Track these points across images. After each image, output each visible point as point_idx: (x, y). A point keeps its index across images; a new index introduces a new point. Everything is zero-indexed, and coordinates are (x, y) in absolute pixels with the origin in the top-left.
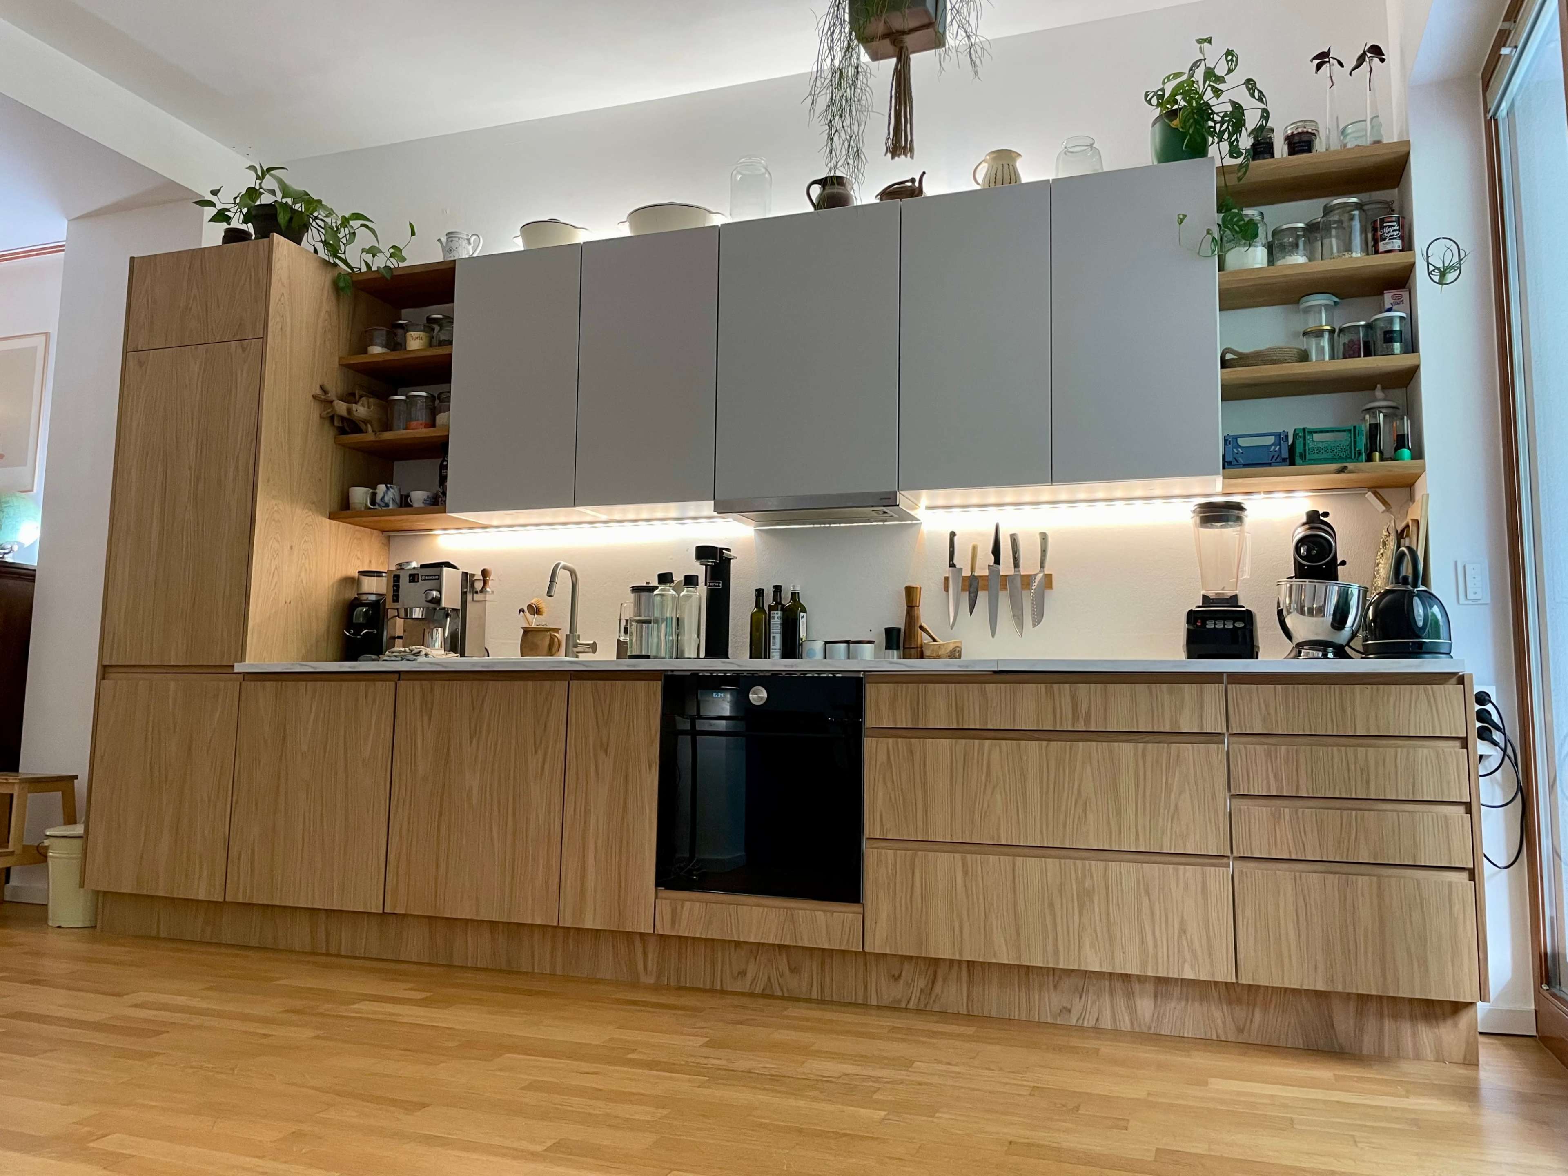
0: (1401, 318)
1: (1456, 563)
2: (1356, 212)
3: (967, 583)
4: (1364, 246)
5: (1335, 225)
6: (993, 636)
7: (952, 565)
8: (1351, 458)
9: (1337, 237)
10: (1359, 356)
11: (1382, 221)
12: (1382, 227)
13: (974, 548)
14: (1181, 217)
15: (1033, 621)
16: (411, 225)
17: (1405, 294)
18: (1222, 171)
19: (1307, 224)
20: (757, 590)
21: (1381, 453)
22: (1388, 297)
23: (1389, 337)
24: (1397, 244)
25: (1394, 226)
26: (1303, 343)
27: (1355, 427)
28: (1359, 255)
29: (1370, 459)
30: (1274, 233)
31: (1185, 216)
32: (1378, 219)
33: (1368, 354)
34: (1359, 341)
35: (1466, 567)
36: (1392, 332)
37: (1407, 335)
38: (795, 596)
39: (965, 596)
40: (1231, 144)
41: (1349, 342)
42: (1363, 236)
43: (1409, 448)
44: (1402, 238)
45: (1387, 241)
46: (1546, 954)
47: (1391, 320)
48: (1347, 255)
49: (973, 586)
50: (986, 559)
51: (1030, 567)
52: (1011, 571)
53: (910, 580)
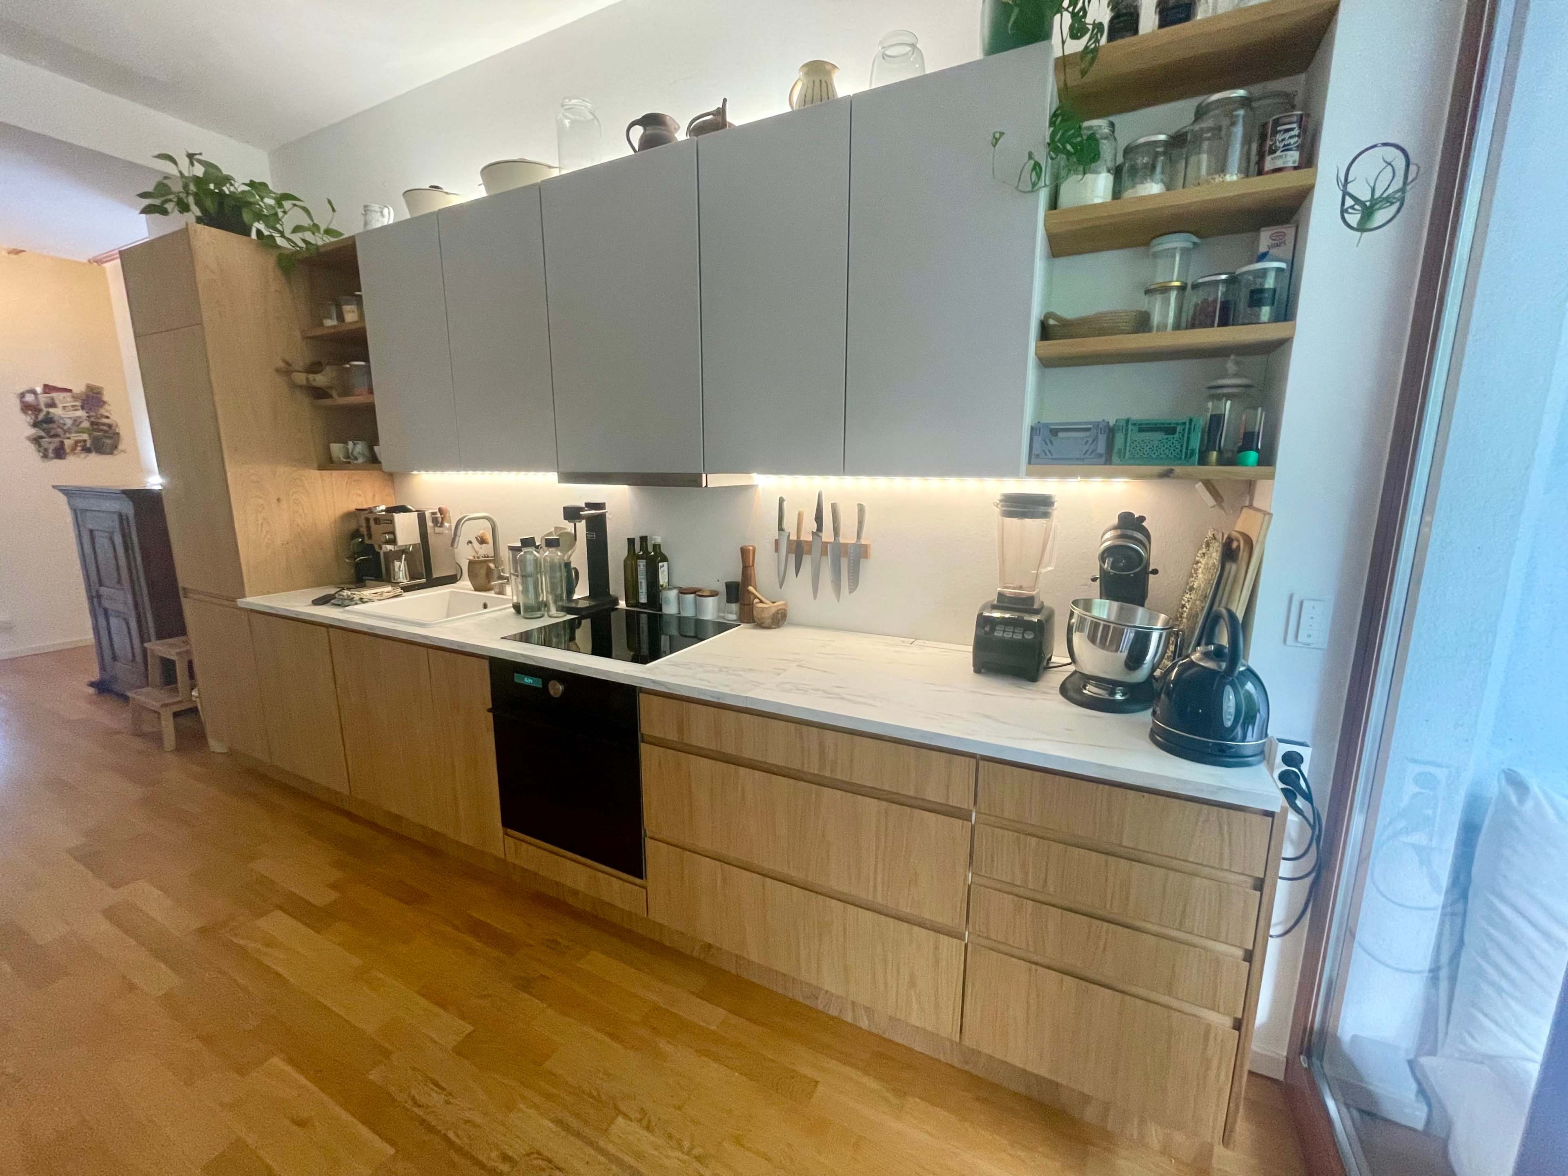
0: (1279, 270)
1: (1291, 597)
2: (1241, 112)
3: (794, 546)
4: (1244, 165)
5: (1209, 135)
6: (815, 598)
7: (781, 529)
8: (1181, 458)
9: (1210, 152)
10: (1212, 326)
11: (1277, 123)
12: (1275, 132)
13: (800, 515)
14: (997, 136)
15: (850, 589)
16: (332, 204)
17: (1289, 231)
18: (1063, 63)
19: (1171, 137)
20: (628, 539)
21: (1220, 452)
22: (1265, 239)
23: (1257, 297)
24: (1293, 157)
25: (1292, 129)
26: (1143, 303)
27: (1191, 421)
28: (1235, 178)
29: (1203, 460)
30: (1128, 151)
31: (1002, 134)
32: (1271, 120)
33: (1224, 323)
34: (1215, 301)
35: (1305, 604)
36: (1262, 291)
37: (1282, 294)
38: (657, 547)
39: (792, 558)
40: (1074, 15)
41: (1202, 303)
42: (1246, 147)
43: (1257, 450)
44: (1300, 148)
45: (1278, 153)
46: (1312, 1028)
47: (1264, 273)
48: (1218, 179)
49: (799, 550)
50: (810, 525)
51: (848, 537)
52: (831, 539)
53: (746, 543)
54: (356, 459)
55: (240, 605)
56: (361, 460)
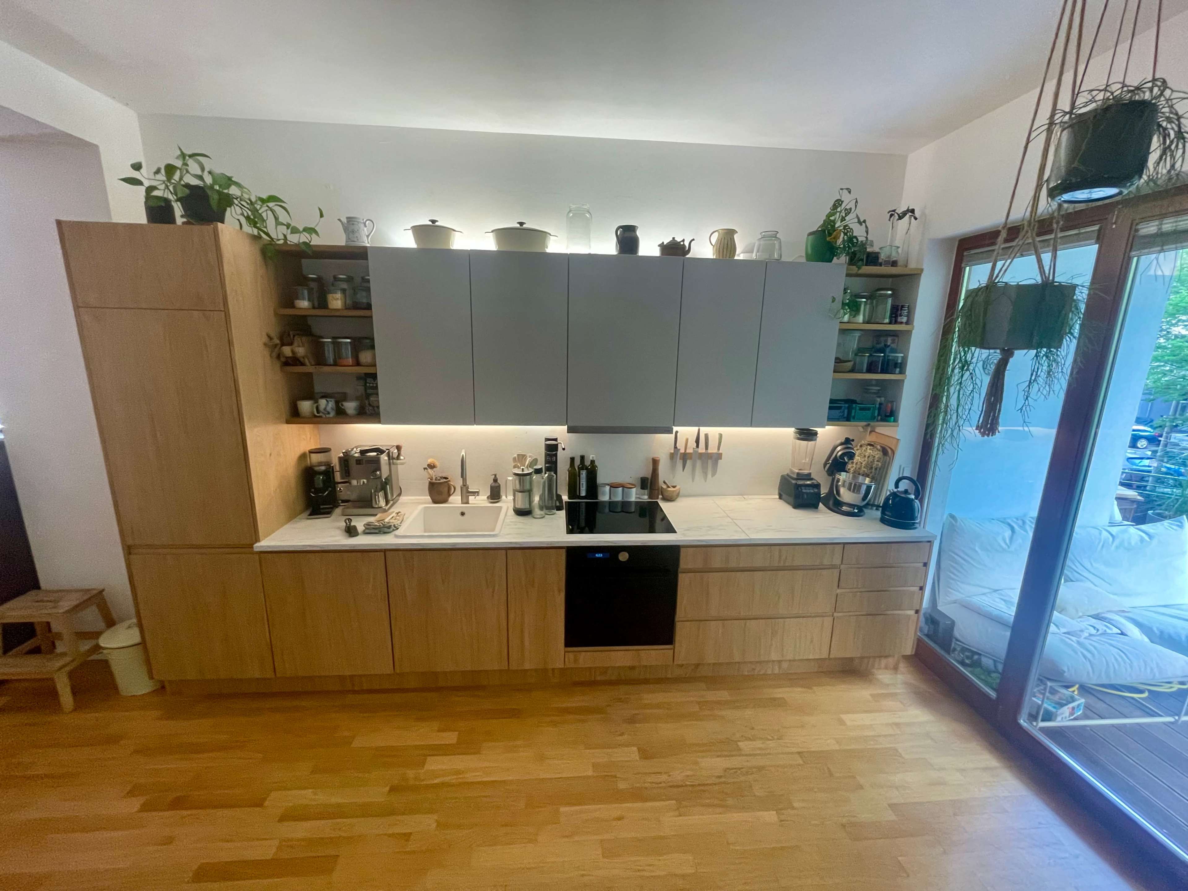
0: (901, 357)
3: (682, 456)
6: (693, 480)
7: (675, 447)
8: (872, 419)
11: (902, 307)
12: (901, 310)
13: (687, 440)
14: (833, 298)
15: (712, 475)
16: (320, 209)
17: (904, 344)
20: (571, 458)
21: (882, 417)
23: (896, 366)
24: (905, 319)
25: (906, 310)
28: (887, 322)
32: (900, 305)
36: (896, 363)
38: (593, 462)
39: (681, 462)
43: (894, 417)
44: (908, 317)
45: (902, 317)
47: (896, 357)
49: (685, 457)
50: (692, 444)
51: (713, 449)
52: (704, 451)
53: (655, 455)
54: (329, 413)
55: (256, 550)
56: (332, 414)
